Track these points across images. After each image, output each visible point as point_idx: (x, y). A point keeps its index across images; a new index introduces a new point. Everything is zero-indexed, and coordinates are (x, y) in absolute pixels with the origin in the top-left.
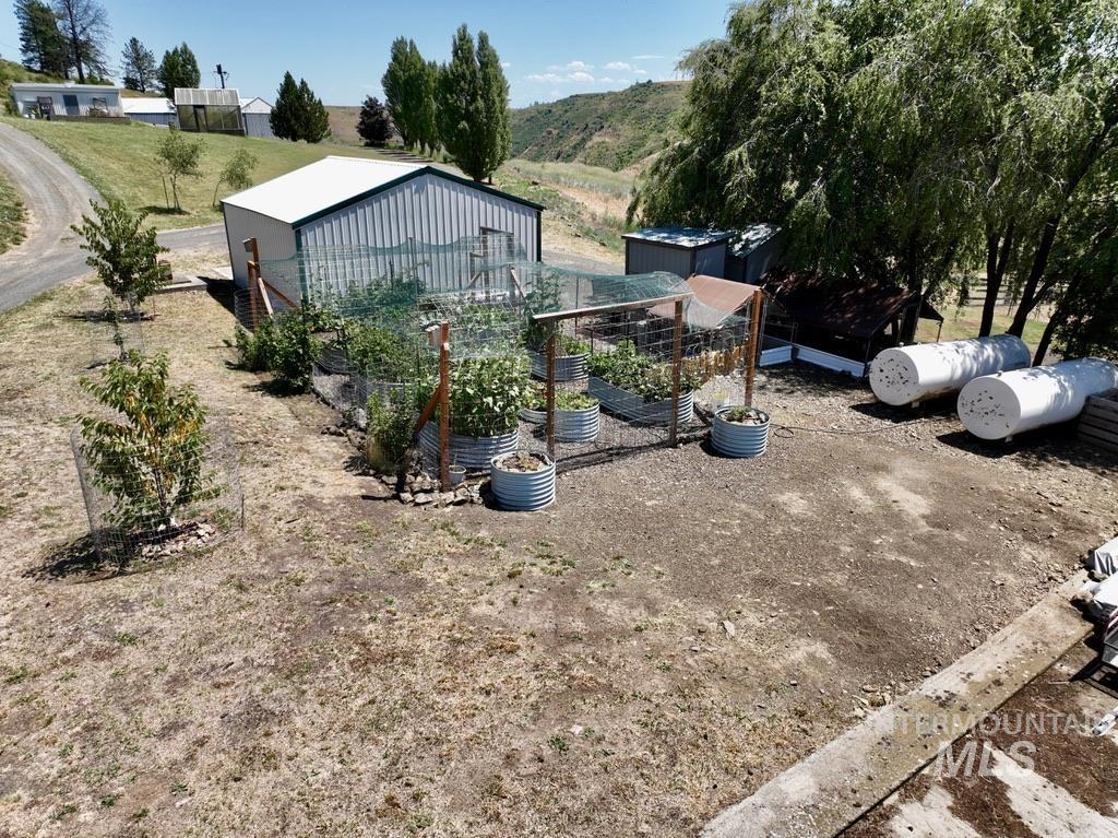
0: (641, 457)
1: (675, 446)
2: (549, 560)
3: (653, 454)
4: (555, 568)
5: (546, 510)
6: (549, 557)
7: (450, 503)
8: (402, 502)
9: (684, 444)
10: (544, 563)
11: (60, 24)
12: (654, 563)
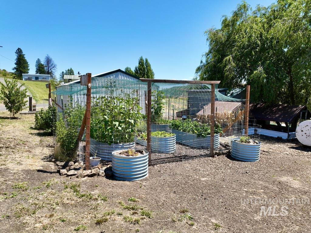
0: (196, 160)
1: (213, 157)
2: (132, 211)
3: (202, 159)
4: (135, 217)
5: (141, 181)
6: (133, 209)
7: (86, 176)
8: (60, 174)
9: (218, 156)
10: (128, 214)
11: (45, 68)
12: (211, 217)
